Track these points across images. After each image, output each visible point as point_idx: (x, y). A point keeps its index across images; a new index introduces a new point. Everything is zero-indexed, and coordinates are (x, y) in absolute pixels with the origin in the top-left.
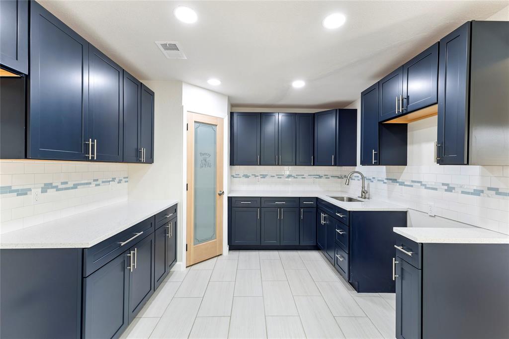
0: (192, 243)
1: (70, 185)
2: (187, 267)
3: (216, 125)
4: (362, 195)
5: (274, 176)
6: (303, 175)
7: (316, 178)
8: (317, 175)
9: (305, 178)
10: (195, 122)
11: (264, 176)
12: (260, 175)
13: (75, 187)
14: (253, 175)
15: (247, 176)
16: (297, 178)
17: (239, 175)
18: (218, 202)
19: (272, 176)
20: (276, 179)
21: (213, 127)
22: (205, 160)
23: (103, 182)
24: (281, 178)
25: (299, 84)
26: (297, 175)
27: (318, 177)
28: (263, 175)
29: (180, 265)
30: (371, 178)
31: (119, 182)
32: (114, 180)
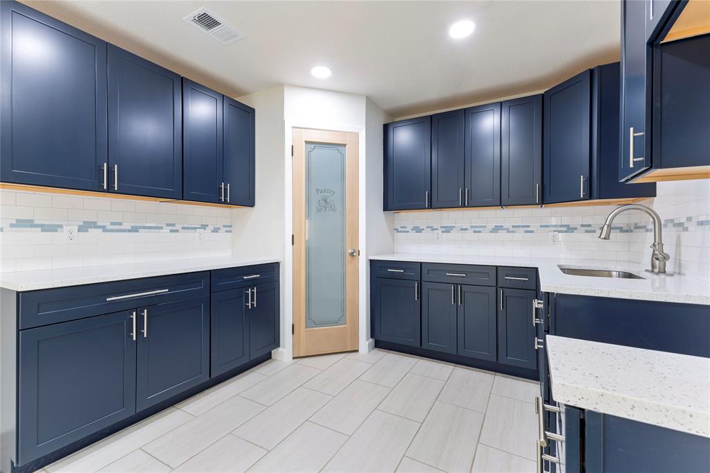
0: (303, 324)
1: (127, 226)
2: (293, 358)
3: (345, 145)
4: (653, 266)
5: (466, 229)
6: (528, 226)
7: (560, 232)
8: (562, 226)
9: (532, 232)
10: (307, 142)
11: (447, 230)
12: (442, 227)
13: (135, 230)
14: (428, 227)
15: (418, 230)
16: (514, 232)
17: (405, 227)
18: (349, 267)
19: (462, 229)
20: (469, 235)
21: (340, 148)
22: (325, 201)
23: (183, 228)
24: (480, 232)
25: (462, 30)
26: (513, 227)
27: (565, 229)
28: (446, 227)
29: (284, 353)
30: (683, 220)
31: (216, 230)
32: (204, 227)
